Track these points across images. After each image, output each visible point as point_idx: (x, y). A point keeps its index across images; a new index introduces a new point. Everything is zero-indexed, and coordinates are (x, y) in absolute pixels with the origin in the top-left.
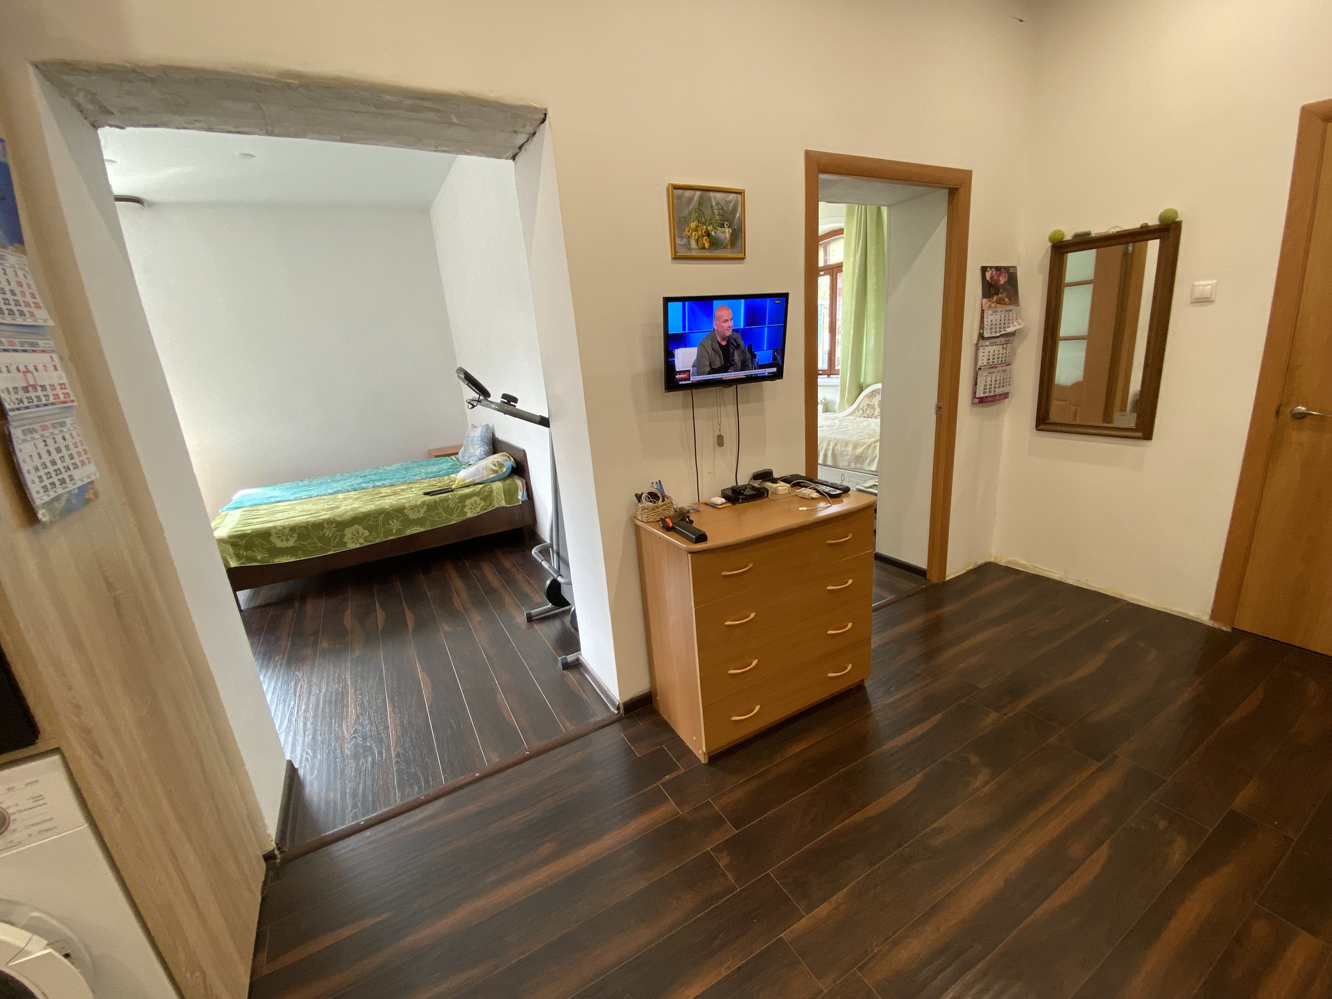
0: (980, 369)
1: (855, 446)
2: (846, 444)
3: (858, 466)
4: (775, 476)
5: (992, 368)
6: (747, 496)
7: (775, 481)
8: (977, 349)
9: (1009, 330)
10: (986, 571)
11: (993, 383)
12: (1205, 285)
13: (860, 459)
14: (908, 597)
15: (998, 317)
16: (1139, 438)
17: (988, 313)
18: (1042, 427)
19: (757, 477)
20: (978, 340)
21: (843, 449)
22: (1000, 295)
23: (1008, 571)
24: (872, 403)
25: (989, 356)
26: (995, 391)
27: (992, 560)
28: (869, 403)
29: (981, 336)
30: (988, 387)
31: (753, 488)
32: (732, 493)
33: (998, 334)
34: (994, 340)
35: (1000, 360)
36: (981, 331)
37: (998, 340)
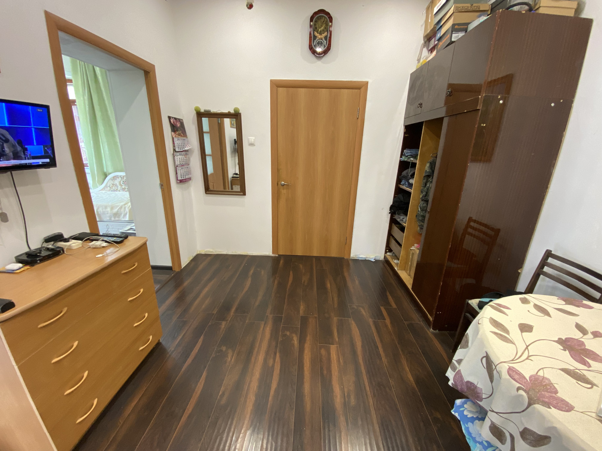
0: (177, 166)
1: (112, 208)
2: (106, 207)
3: (117, 219)
4: (66, 236)
5: (182, 166)
6: (44, 257)
7: (66, 240)
8: (174, 157)
9: (186, 149)
10: (198, 258)
11: (184, 173)
12: (252, 139)
13: (116, 215)
14: (166, 283)
15: (180, 142)
16: (242, 195)
17: (175, 139)
18: (207, 192)
19: (48, 240)
20: (174, 152)
21: (104, 210)
22: (179, 132)
23: (207, 255)
24: (115, 183)
25: (180, 160)
26: (185, 177)
27: (198, 253)
28: (113, 183)
29: (174, 150)
30: (182, 175)
31: (48, 249)
32: (27, 257)
33: (182, 150)
34: (180, 153)
35: (185, 162)
36: (174, 148)
37: (183, 153)
